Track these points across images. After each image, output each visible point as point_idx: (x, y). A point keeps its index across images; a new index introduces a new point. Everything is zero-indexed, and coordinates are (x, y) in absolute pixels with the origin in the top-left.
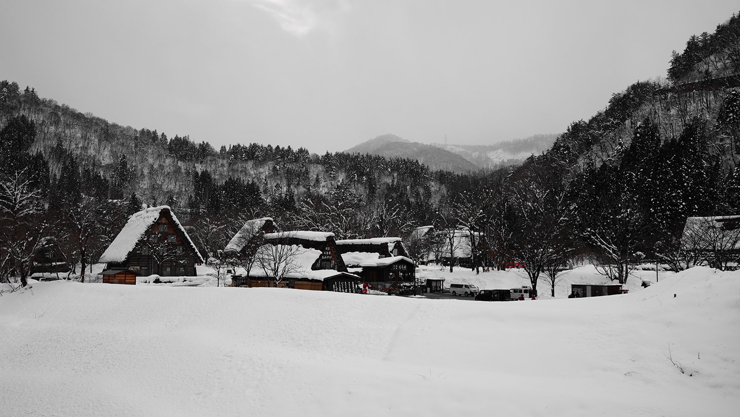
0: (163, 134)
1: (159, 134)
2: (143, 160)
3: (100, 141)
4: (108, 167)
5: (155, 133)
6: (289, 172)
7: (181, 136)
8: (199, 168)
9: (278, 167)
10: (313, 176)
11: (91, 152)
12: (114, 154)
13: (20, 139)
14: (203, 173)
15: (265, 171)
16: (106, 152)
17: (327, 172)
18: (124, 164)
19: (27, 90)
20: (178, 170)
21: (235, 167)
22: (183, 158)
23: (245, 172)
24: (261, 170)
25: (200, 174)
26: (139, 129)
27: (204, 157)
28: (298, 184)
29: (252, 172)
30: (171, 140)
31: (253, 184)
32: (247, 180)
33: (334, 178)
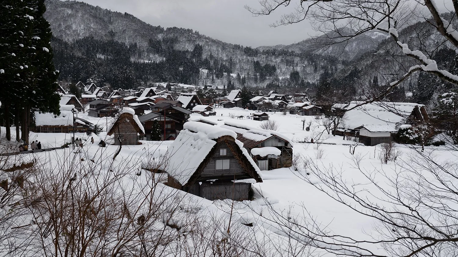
0: (242, 46)
1: (241, 46)
2: (237, 57)
3: (222, 51)
4: (226, 61)
5: (239, 46)
6: (287, 61)
7: (248, 46)
8: (256, 59)
9: (283, 59)
10: (295, 62)
11: (220, 55)
12: (227, 56)
13: (200, 53)
14: (257, 61)
15: (278, 60)
16: (224, 55)
17: (301, 60)
18: (231, 60)
19: (196, 32)
20: (248, 60)
21: (268, 59)
22: (250, 55)
23: (272, 61)
24: (277, 60)
25: (256, 61)
26: (234, 44)
27: (257, 55)
28: (290, 65)
29: (274, 61)
30: (245, 48)
31: (274, 66)
32: (272, 64)
33: (303, 63)
